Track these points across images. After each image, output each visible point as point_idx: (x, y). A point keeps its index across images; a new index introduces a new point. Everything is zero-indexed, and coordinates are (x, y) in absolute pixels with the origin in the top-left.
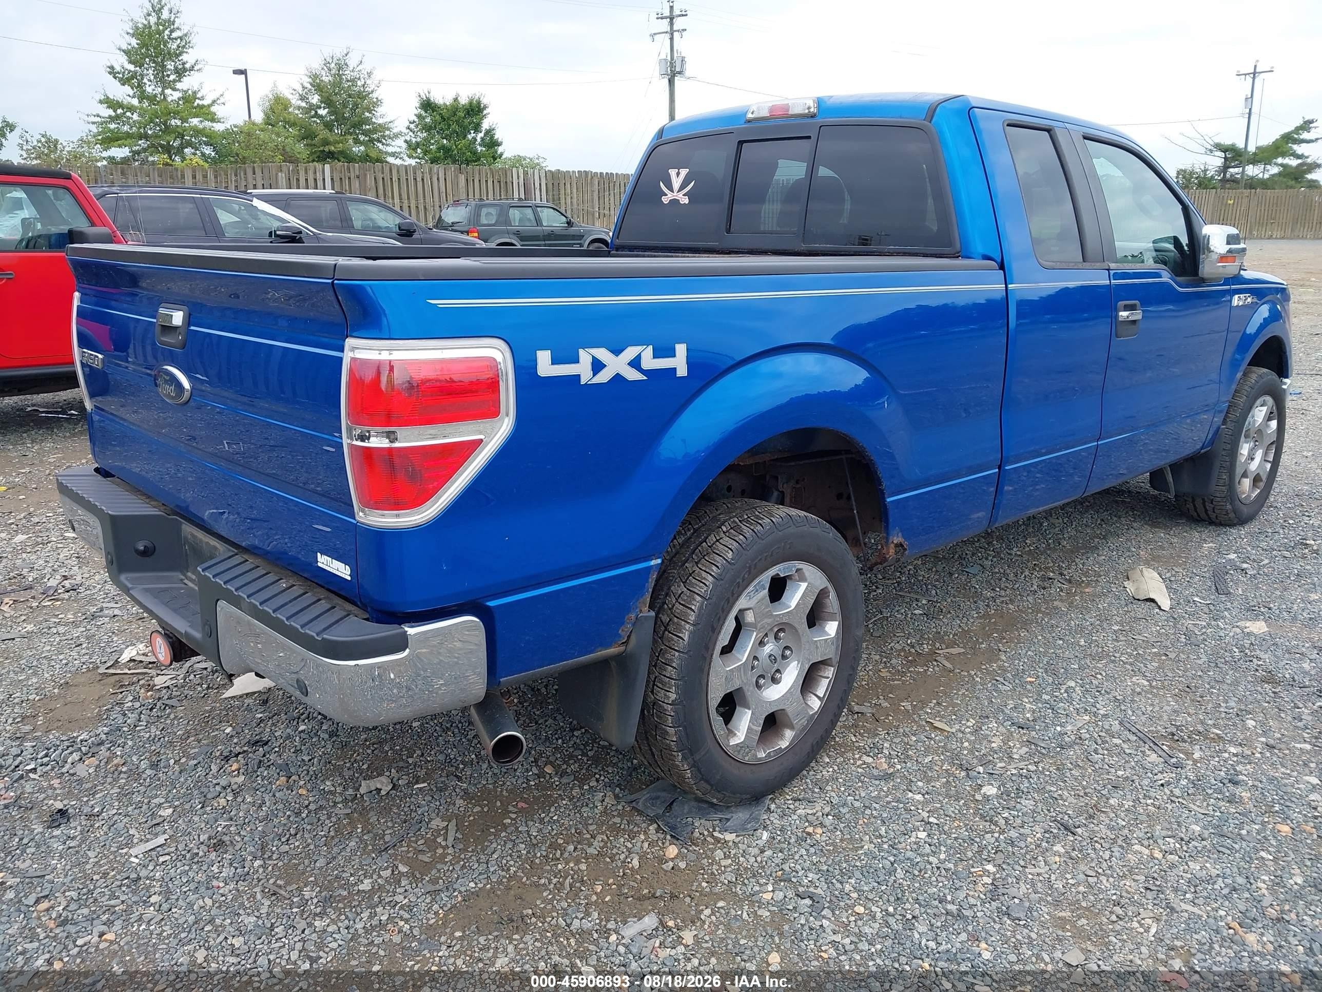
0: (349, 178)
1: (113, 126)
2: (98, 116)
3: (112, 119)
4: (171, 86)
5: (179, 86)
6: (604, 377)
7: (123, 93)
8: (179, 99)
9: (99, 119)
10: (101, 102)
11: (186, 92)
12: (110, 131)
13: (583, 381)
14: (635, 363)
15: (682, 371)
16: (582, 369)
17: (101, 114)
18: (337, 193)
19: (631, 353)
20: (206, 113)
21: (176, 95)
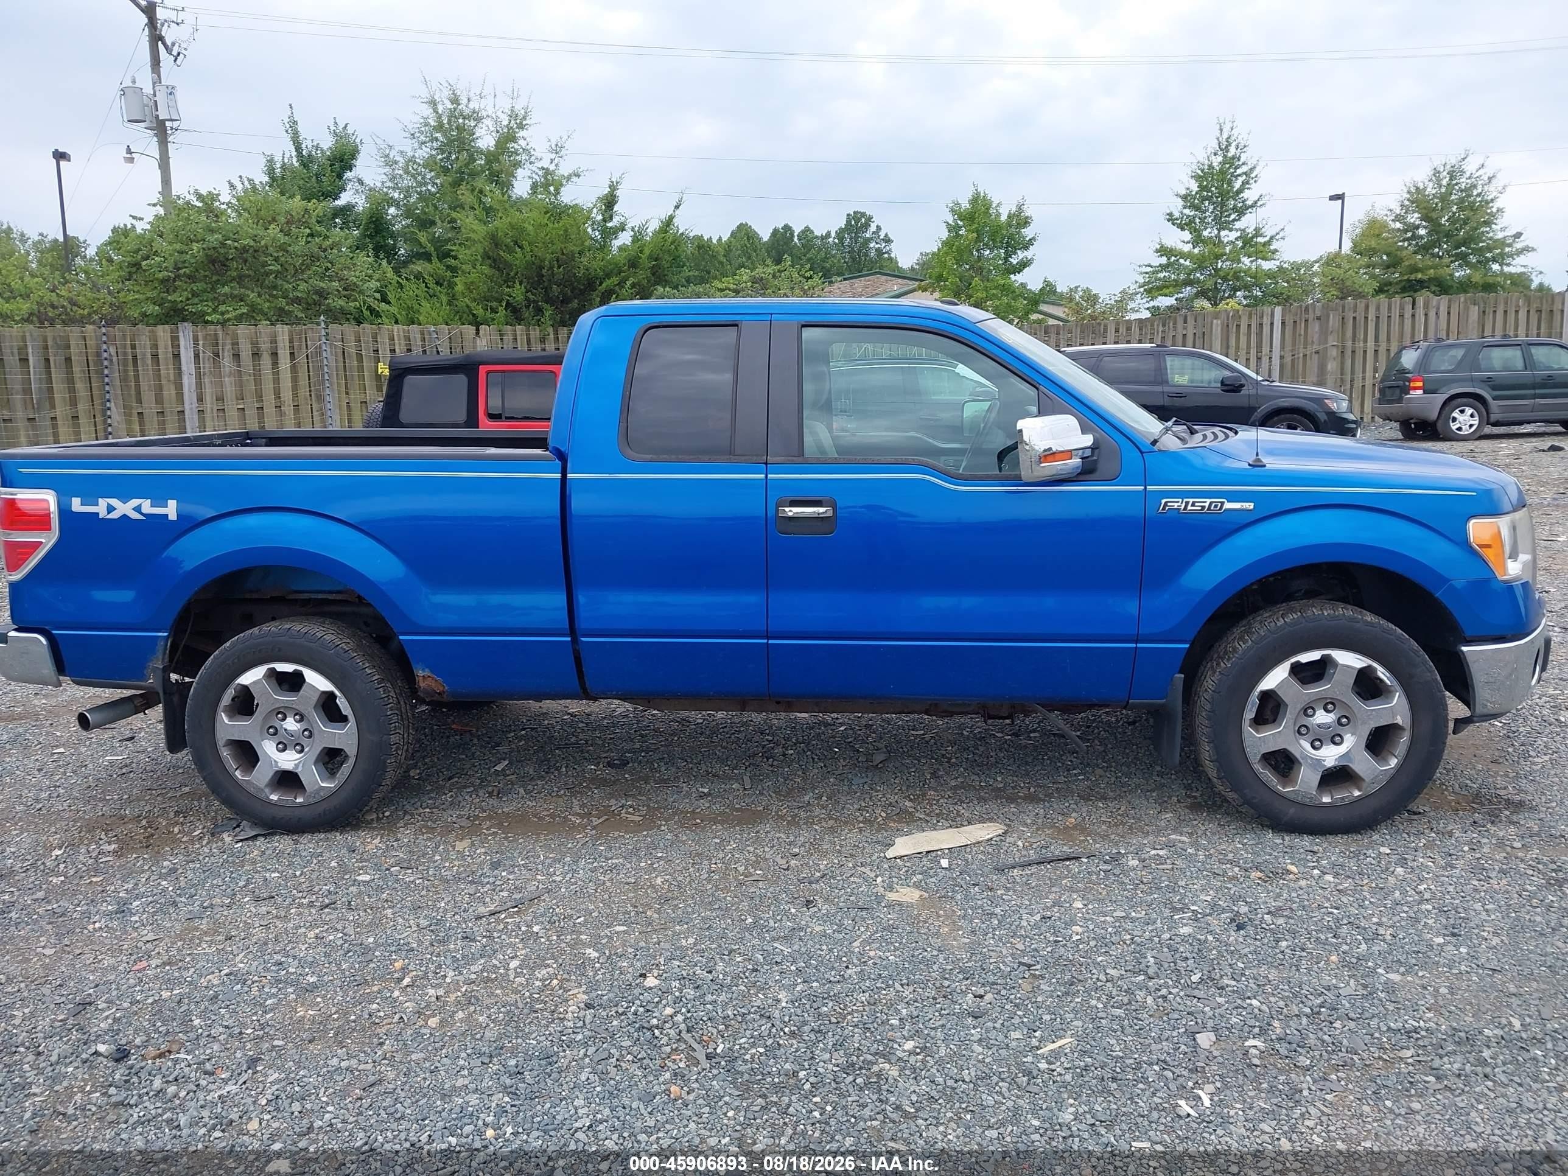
0: (1306, 321)
1: (1161, 275)
2: (1149, 266)
3: (1164, 268)
4: (1227, 226)
5: (1238, 225)
6: (114, 515)
7: (1179, 240)
8: (1237, 239)
9: (1149, 269)
10: (1157, 251)
11: (1244, 230)
12: (1160, 279)
13: (101, 516)
14: (138, 509)
15: (173, 516)
16: (100, 508)
17: (1153, 264)
18: (1158, 346)
19: (135, 502)
20: (1264, 251)
21: (1233, 236)
